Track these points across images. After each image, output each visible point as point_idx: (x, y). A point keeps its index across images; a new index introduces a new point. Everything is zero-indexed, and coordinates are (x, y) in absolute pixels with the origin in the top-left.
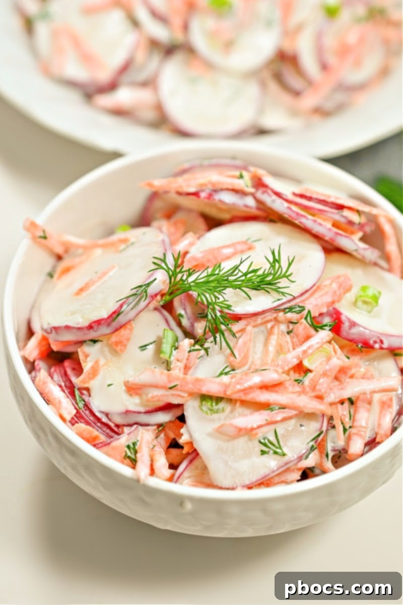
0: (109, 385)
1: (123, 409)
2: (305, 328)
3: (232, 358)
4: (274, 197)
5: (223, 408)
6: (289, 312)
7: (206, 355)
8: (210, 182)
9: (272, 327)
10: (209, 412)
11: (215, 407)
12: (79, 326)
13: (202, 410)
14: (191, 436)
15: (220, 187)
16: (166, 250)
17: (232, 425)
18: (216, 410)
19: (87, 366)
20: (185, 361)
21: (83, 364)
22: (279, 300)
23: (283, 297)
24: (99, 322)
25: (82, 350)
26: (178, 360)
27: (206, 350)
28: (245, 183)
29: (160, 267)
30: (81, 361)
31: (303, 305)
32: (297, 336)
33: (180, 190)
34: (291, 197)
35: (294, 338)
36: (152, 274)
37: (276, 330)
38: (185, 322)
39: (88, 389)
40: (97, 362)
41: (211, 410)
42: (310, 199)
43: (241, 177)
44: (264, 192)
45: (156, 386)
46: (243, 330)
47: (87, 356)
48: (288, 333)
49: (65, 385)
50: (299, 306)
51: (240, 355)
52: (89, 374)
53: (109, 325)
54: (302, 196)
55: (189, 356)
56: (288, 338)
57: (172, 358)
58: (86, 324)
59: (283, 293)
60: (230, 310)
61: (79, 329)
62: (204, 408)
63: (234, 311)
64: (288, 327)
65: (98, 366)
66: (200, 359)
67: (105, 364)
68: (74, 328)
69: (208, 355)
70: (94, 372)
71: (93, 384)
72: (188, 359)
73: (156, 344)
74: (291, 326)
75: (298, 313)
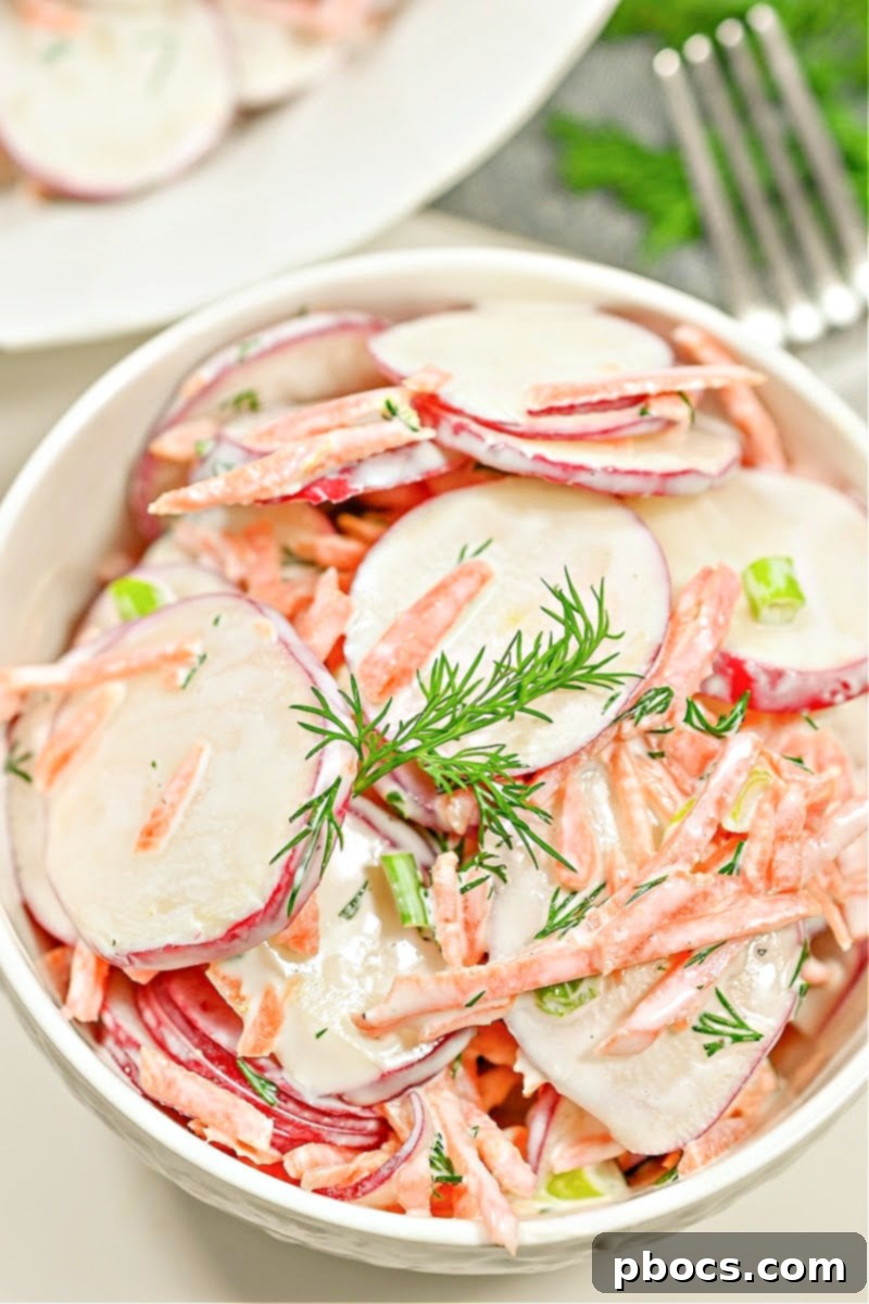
0: (319, 1035)
1: (374, 1074)
2: (693, 740)
3: (565, 873)
4: (491, 437)
5: (591, 990)
6: (641, 714)
7: (501, 882)
8: (330, 457)
9: (615, 758)
10: (561, 1010)
11: (574, 997)
12: (202, 939)
13: (548, 1012)
14: (544, 1074)
15: (355, 456)
16: (310, 675)
17: (634, 1032)
18: (577, 1002)
19: (250, 1011)
20: (461, 915)
21: (239, 1009)
22: (612, 699)
23: (617, 688)
24: (248, 922)
25: (216, 973)
26: (447, 920)
27: (497, 870)
28: (407, 423)
29: (327, 737)
30: (230, 1002)
31: (664, 685)
32: (679, 760)
33: (264, 496)
34: (525, 423)
35: (670, 764)
36: (320, 763)
37: (626, 763)
38: (409, 808)
39: (273, 1057)
40: (268, 994)
41: (566, 1005)
42: (570, 410)
43: (391, 411)
44: (458, 429)
45: (436, 1010)
46: (560, 796)
47: (236, 985)
48: (652, 756)
49: (206, 1055)
50: (659, 691)
51: (580, 861)
52: (262, 1025)
53: (274, 917)
54: (550, 411)
55: (466, 900)
56: (657, 769)
57: (432, 919)
58: (219, 932)
59: (612, 678)
60: (519, 766)
61: (205, 945)
62: (551, 1006)
63: (528, 766)
64: (647, 742)
65: (274, 1000)
66: (493, 894)
67: (288, 993)
68: (189, 946)
69: (505, 881)
70: (272, 1017)
71: (280, 1043)
72: (466, 908)
73: (371, 889)
74: (654, 739)
75: (661, 712)
